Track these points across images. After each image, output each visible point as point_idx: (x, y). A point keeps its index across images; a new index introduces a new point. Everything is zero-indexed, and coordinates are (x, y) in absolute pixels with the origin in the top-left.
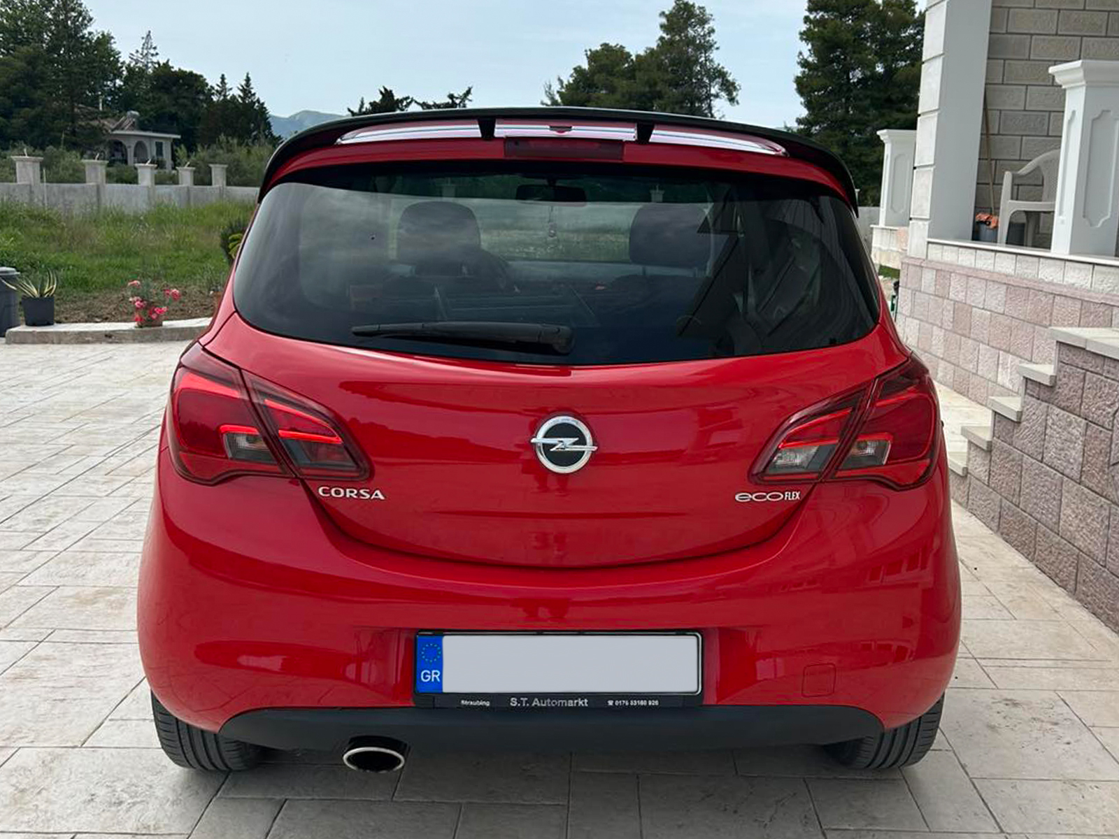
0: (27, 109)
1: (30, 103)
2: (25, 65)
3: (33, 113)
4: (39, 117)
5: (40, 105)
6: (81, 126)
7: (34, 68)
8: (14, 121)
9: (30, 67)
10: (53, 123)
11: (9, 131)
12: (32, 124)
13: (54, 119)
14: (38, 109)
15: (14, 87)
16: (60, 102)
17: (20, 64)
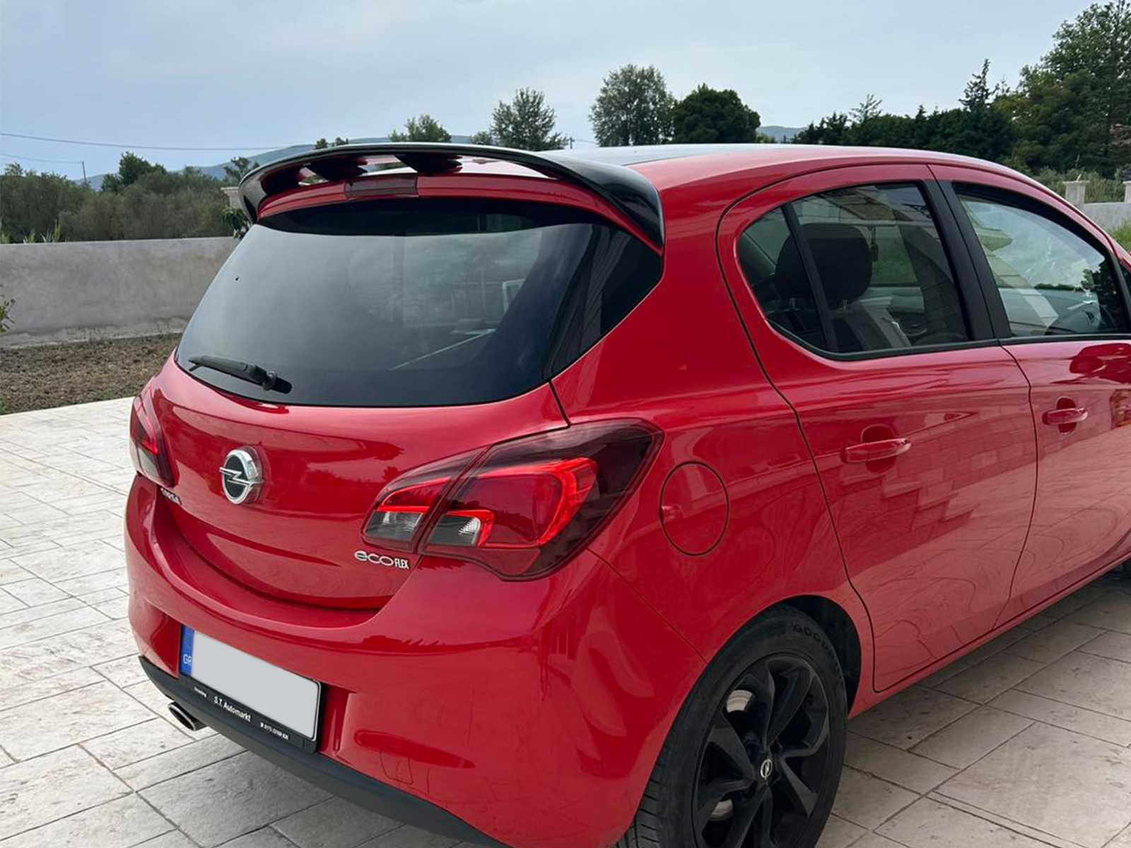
0: (1066, 135)
1: (1069, 129)
2: (1070, 91)
3: (1070, 137)
4: (1076, 140)
5: (1077, 129)
6: (1113, 145)
7: (1077, 94)
8: (1051, 147)
9: (1074, 93)
10: (1086, 145)
11: (1045, 157)
12: (1068, 148)
13: (1089, 141)
14: (1075, 133)
15: (1057, 114)
16: (1097, 124)
17: (1064, 91)
